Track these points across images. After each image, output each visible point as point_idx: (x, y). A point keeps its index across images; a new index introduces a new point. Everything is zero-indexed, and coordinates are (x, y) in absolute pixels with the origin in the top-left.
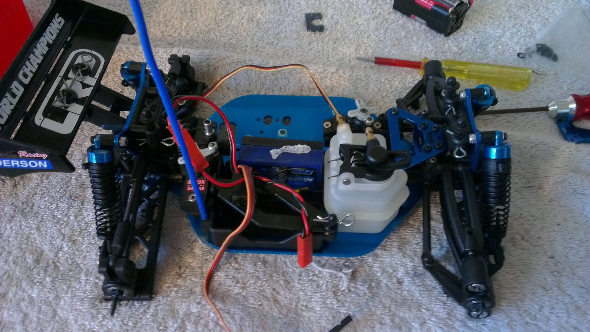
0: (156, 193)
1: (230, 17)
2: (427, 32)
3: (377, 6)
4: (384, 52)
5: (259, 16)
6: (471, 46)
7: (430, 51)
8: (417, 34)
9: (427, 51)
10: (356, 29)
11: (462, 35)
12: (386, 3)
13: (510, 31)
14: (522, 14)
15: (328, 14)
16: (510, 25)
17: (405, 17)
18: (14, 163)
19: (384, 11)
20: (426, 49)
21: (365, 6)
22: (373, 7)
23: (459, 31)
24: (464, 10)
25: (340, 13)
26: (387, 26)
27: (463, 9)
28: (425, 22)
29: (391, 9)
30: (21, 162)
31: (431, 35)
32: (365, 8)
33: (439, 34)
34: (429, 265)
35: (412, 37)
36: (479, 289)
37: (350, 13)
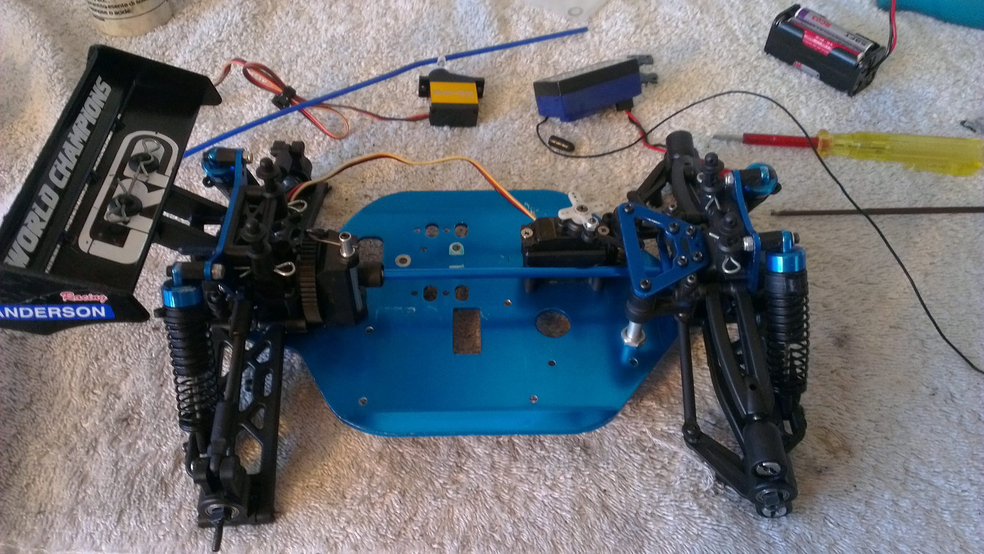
0: (268, 351)
1: (513, 59)
2: (821, 89)
3: (739, 47)
4: (757, 118)
5: (556, 57)
6: (890, 112)
7: (828, 118)
8: (806, 91)
9: (824, 118)
10: (709, 81)
11: (875, 95)
12: (751, 43)
13: (950, 90)
14: (964, 65)
15: (662, 57)
16: (949, 82)
17: (784, 65)
18: (54, 311)
19: (749, 54)
20: (822, 114)
21: (720, 47)
22: (732, 48)
23: (869, 88)
24: (880, 59)
25: (680, 56)
26: (758, 77)
27: (880, 55)
28: (815, 73)
29: (760, 53)
30: (64, 310)
31: (827, 93)
32: (720, 50)
33: (839, 93)
34: (695, 441)
35: (798, 96)
36: (772, 470)
37: (696, 56)
